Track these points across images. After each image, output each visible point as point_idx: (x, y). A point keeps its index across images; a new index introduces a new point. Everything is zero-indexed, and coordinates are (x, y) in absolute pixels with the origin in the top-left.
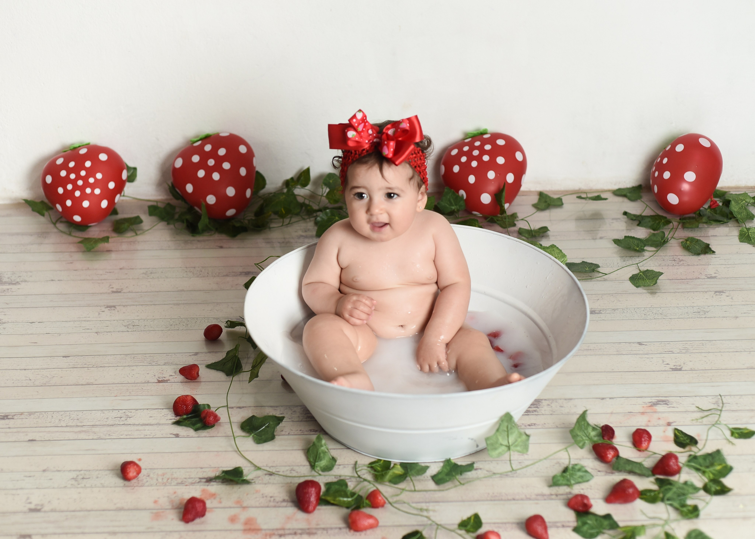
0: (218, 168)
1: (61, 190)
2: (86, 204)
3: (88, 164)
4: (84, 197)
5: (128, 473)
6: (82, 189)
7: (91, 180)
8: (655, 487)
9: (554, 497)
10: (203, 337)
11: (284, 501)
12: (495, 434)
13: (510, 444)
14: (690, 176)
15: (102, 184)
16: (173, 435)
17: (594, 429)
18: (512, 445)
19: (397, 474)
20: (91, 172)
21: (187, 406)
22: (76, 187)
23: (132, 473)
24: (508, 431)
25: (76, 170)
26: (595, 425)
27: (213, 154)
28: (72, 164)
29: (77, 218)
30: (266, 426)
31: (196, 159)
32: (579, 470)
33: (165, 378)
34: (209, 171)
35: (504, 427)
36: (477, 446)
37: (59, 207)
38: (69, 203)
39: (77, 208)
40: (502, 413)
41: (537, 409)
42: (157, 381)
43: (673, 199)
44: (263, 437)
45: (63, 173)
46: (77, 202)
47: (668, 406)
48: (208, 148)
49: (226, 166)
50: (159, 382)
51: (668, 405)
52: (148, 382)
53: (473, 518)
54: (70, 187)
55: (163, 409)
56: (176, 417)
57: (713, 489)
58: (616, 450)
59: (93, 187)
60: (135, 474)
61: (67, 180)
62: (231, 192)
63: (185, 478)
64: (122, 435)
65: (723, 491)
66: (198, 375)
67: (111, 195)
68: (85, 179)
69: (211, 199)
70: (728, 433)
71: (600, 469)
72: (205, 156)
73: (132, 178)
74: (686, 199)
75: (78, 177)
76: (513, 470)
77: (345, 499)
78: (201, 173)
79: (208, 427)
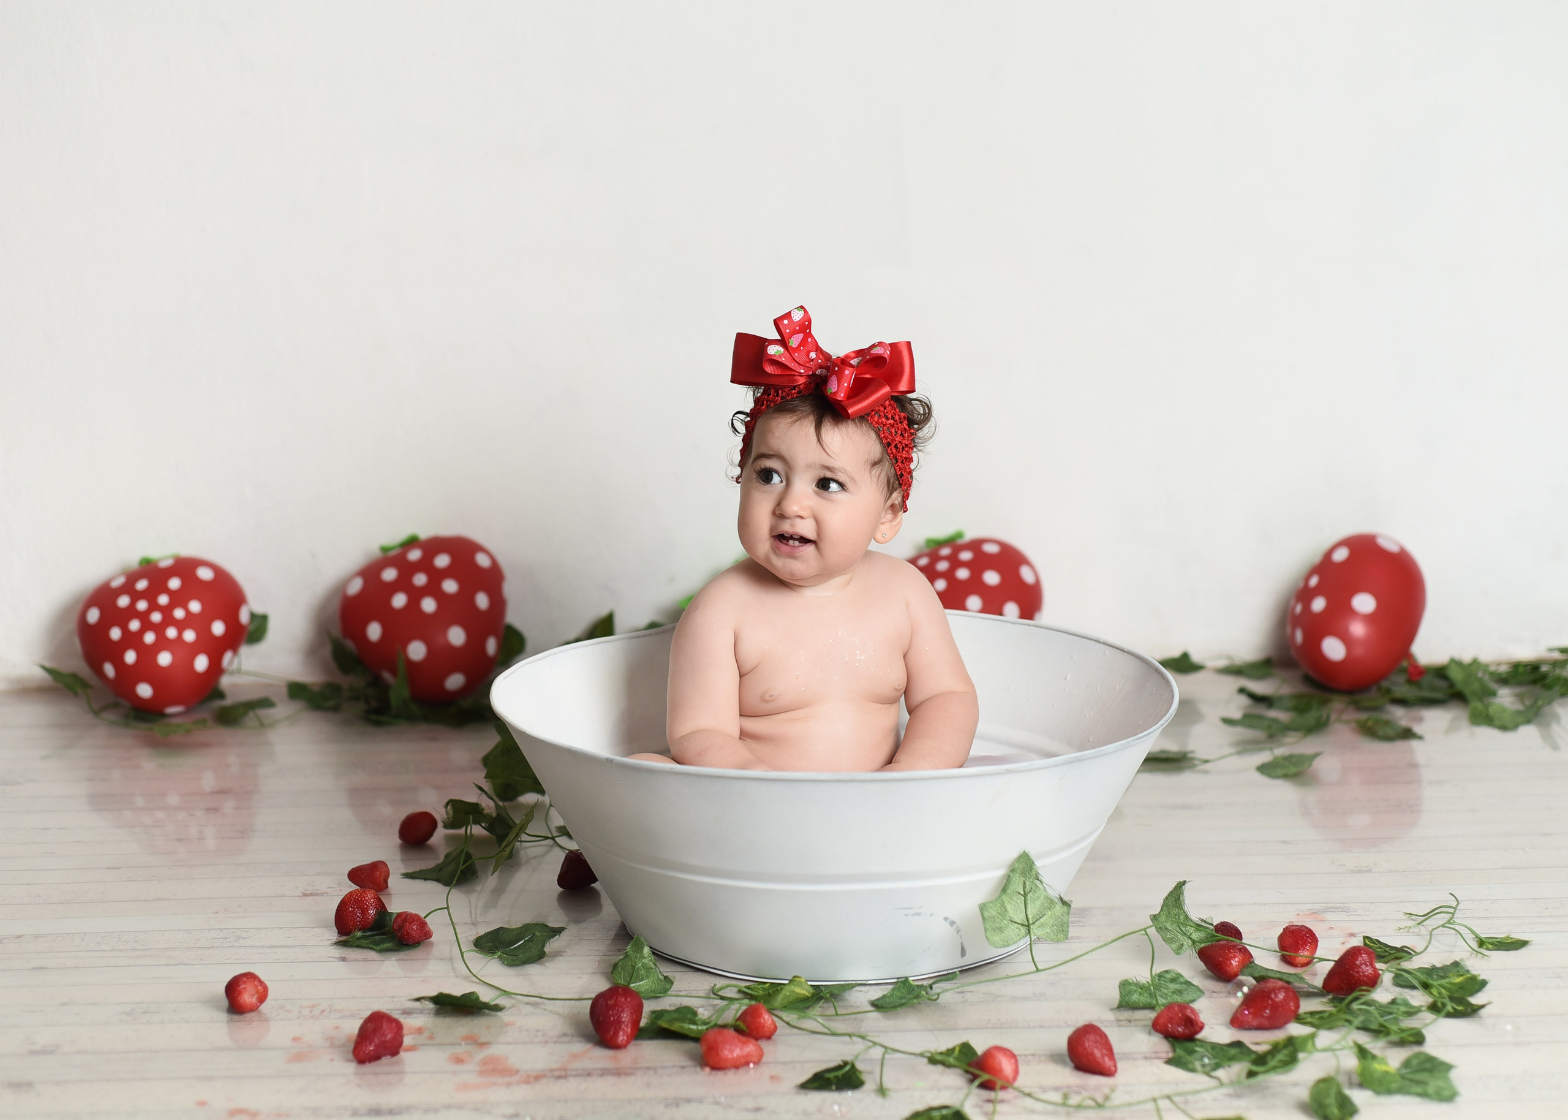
0: (433, 589)
1: (115, 634)
2: (165, 659)
3: (174, 583)
4: (162, 643)
5: (240, 993)
6: (159, 629)
7: (179, 614)
8: (1329, 1008)
9: (1123, 1023)
10: (399, 841)
11: (565, 1035)
12: (1000, 896)
13: (1031, 922)
14: (1364, 603)
15: (200, 623)
16: (334, 958)
17: (1198, 927)
18: (1034, 923)
19: (798, 994)
20: (179, 599)
21: (364, 911)
22: (147, 625)
23: (248, 997)
24: (1025, 896)
25: (150, 595)
26: (1203, 920)
27: (425, 565)
28: (142, 585)
29: (145, 690)
30: (526, 939)
31: (390, 575)
32: (1173, 980)
33: (318, 890)
34: (416, 595)
35: (1017, 885)
36: (963, 952)
37: (109, 670)
38: (130, 657)
39: (146, 669)
40: (1014, 854)
41: (1082, 919)
42: (301, 894)
43: (1334, 649)
44: (521, 956)
45: (123, 601)
46: (147, 654)
47: (1348, 914)
48: (415, 555)
49: (450, 586)
50: (306, 895)
51: (1347, 912)
52: (283, 896)
53: (957, 1049)
54: (134, 625)
55: (313, 928)
56: (340, 937)
57: (1449, 1008)
58: (1245, 952)
59: (181, 626)
60: (254, 1000)
61: (131, 612)
62: (456, 636)
63: (359, 1010)
64: (227, 959)
65: (1470, 1012)
66: (387, 887)
67: (216, 649)
68: (167, 611)
69: (417, 651)
70: (1475, 945)
71: (1215, 990)
72: (407, 570)
73: (257, 630)
74: (1359, 651)
75: (154, 606)
76: (1038, 970)
77: (692, 1027)
78: (399, 600)
79: (407, 945)
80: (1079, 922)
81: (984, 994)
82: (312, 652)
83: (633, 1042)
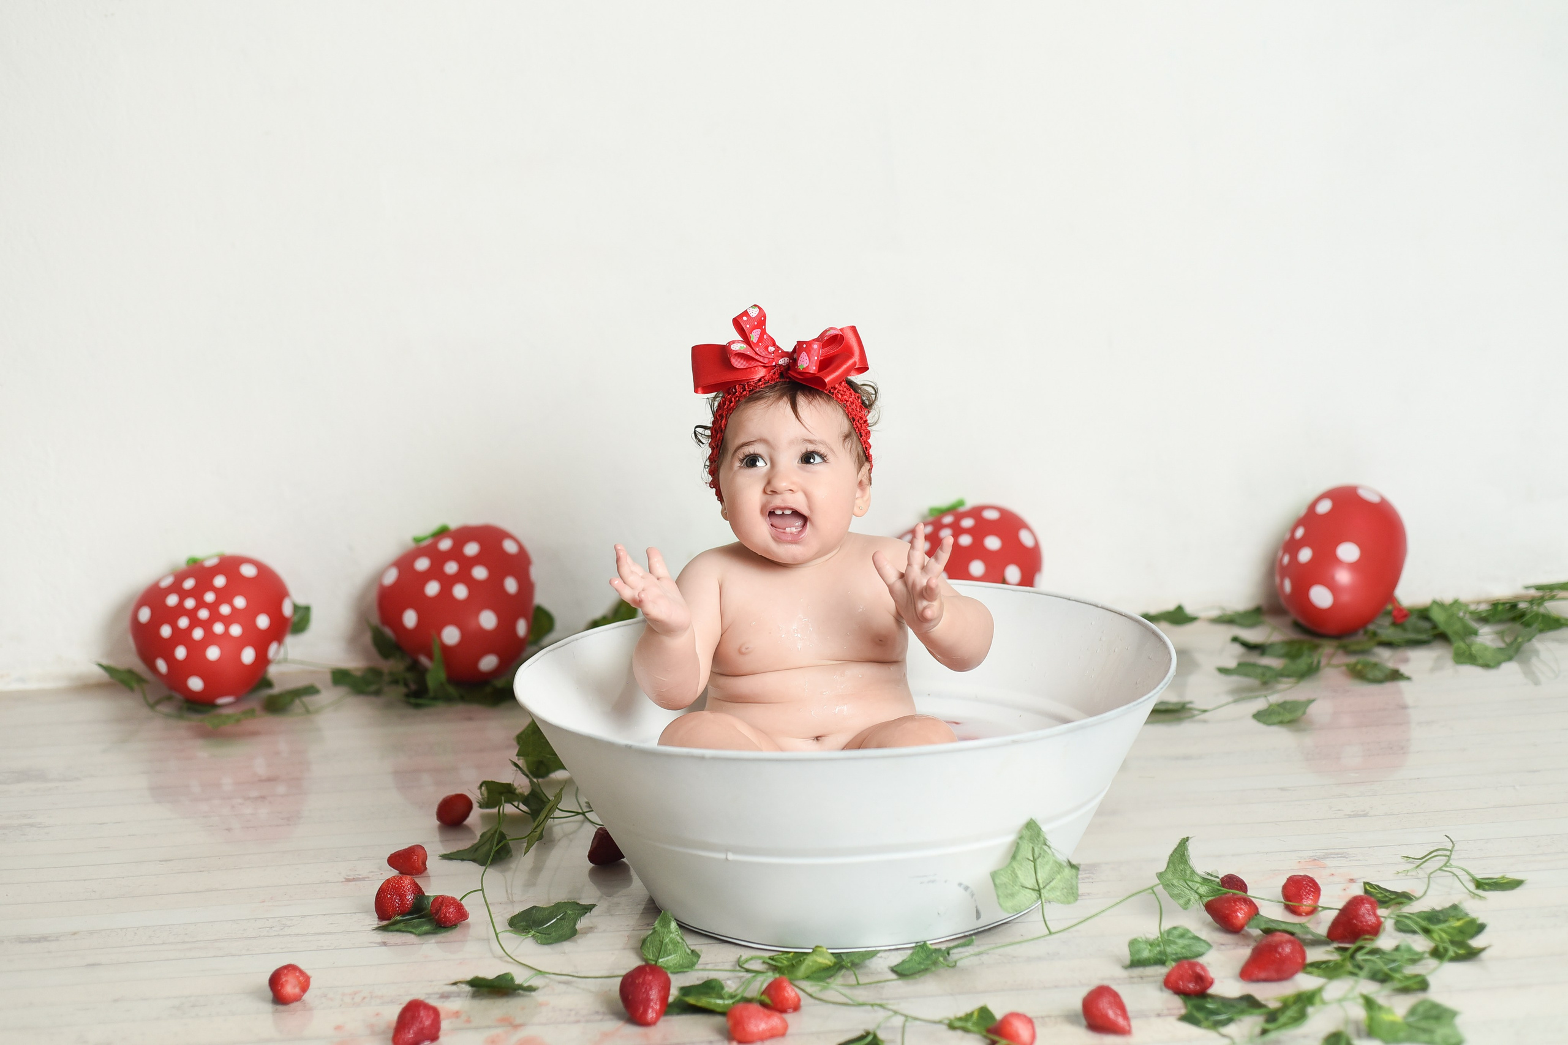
0: (464, 576)
1: (166, 631)
2: (213, 653)
3: (220, 581)
4: (210, 639)
5: (282, 985)
6: (207, 625)
7: (225, 610)
8: (1335, 957)
9: (1135, 980)
10: (437, 823)
11: (597, 1013)
12: (1010, 863)
13: (1041, 886)
14: (1349, 552)
15: (245, 617)
16: (375, 943)
17: (1205, 881)
18: (1044, 887)
19: (820, 963)
20: (224, 596)
21: (402, 897)
22: (195, 622)
23: (290, 988)
24: (1034, 861)
25: (197, 593)
26: (1208, 874)
27: (456, 553)
28: (189, 584)
29: (196, 684)
30: (558, 917)
31: (422, 564)
32: (1182, 936)
33: (360, 875)
34: (447, 583)
35: (1026, 851)
36: (978, 915)
37: (162, 665)
38: (181, 653)
39: (196, 663)
40: (1023, 820)
41: (1091, 875)
42: (344, 880)
43: (1321, 597)
44: (554, 934)
45: (172, 600)
46: (197, 649)
47: (1348, 859)
48: (445, 545)
49: (480, 573)
50: (348, 880)
51: (1347, 858)
52: (327, 882)
53: (975, 1015)
54: (183, 623)
55: (355, 913)
56: (381, 921)
57: (1451, 953)
58: (1248, 902)
59: (227, 621)
60: (297, 990)
61: (180, 610)
62: (488, 620)
63: (399, 995)
64: (273, 949)
65: (1471, 955)
66: (426, 869)
67: (262, 641)
68: (213, 608)
69: (451, 635)
70: (1472, 886)
71: (1223, 942)
72: (438, 559)
73: (301, 621)
74: (1346, 598)
75: (201, 604)
76: (1050, 933)
77: (720, 1002)
78: (432, 588)
79: (445, 927)
80: (1088, 878)
81: (999, 955)
82: (353, 640)
83: (663, 1019)
